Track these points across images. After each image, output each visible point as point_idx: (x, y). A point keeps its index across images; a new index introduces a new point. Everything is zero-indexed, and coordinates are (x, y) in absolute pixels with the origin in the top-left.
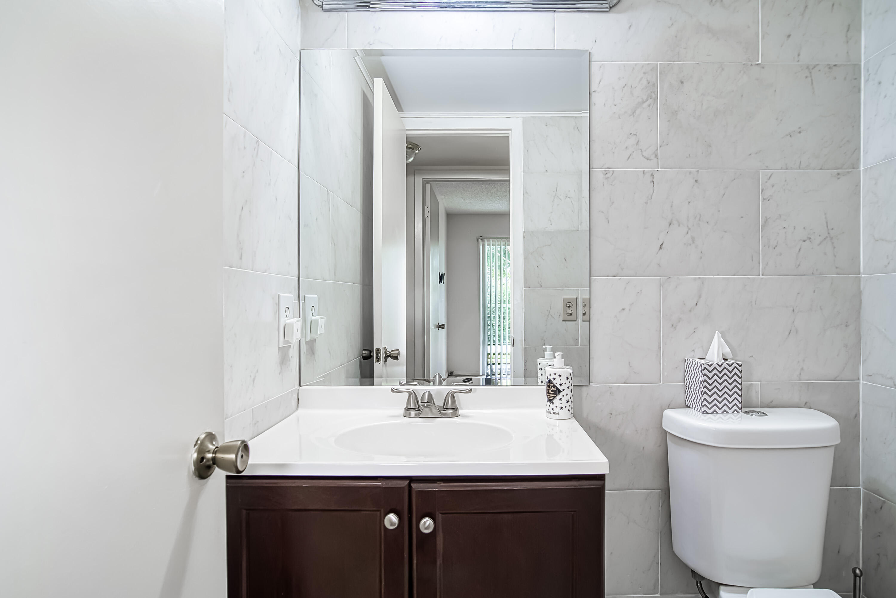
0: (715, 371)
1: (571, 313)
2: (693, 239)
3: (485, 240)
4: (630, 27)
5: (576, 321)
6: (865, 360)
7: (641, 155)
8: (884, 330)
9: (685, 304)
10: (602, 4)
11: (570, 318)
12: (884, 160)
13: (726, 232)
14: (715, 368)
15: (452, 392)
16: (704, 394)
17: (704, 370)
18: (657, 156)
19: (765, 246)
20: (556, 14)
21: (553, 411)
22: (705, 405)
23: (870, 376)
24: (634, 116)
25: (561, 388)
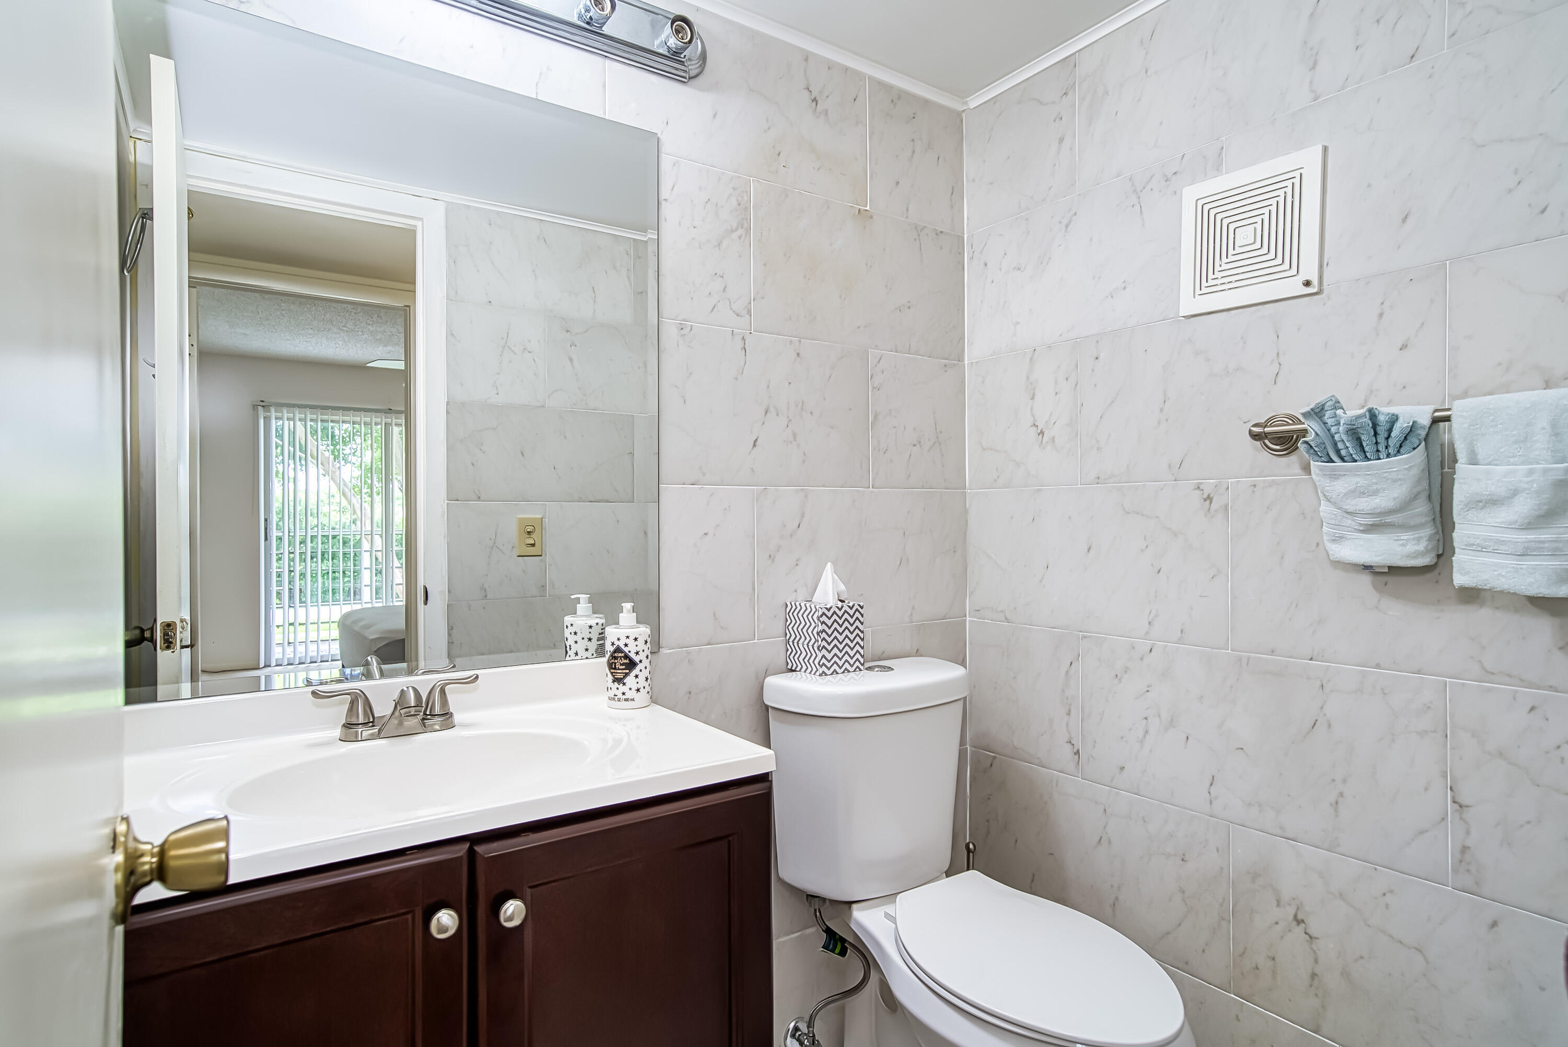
0: (835, 617)
1: (533, 542)
2: (795, 435)
3: (271, 407)
4: (715, 116)
5: (541, 556)
6: (972, 592)
7: (729, 309)
8: (994, 556)
9: (785, 526)
10: (677, 69)
11: (532, 551)
12: (991, 355)
13: (832, 428)
14: (835, 613)
15: (441, 684)
16: (822, 649)
17: (821, 616)
18: (749, 312)
19: (874, 449)
20: (607, 61)
21: (624, 697)
22: (824, 664)
23: (978, 611)
24: (719, 249)
25: (636, 659)
